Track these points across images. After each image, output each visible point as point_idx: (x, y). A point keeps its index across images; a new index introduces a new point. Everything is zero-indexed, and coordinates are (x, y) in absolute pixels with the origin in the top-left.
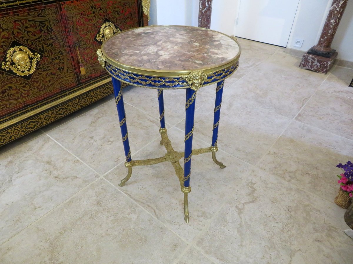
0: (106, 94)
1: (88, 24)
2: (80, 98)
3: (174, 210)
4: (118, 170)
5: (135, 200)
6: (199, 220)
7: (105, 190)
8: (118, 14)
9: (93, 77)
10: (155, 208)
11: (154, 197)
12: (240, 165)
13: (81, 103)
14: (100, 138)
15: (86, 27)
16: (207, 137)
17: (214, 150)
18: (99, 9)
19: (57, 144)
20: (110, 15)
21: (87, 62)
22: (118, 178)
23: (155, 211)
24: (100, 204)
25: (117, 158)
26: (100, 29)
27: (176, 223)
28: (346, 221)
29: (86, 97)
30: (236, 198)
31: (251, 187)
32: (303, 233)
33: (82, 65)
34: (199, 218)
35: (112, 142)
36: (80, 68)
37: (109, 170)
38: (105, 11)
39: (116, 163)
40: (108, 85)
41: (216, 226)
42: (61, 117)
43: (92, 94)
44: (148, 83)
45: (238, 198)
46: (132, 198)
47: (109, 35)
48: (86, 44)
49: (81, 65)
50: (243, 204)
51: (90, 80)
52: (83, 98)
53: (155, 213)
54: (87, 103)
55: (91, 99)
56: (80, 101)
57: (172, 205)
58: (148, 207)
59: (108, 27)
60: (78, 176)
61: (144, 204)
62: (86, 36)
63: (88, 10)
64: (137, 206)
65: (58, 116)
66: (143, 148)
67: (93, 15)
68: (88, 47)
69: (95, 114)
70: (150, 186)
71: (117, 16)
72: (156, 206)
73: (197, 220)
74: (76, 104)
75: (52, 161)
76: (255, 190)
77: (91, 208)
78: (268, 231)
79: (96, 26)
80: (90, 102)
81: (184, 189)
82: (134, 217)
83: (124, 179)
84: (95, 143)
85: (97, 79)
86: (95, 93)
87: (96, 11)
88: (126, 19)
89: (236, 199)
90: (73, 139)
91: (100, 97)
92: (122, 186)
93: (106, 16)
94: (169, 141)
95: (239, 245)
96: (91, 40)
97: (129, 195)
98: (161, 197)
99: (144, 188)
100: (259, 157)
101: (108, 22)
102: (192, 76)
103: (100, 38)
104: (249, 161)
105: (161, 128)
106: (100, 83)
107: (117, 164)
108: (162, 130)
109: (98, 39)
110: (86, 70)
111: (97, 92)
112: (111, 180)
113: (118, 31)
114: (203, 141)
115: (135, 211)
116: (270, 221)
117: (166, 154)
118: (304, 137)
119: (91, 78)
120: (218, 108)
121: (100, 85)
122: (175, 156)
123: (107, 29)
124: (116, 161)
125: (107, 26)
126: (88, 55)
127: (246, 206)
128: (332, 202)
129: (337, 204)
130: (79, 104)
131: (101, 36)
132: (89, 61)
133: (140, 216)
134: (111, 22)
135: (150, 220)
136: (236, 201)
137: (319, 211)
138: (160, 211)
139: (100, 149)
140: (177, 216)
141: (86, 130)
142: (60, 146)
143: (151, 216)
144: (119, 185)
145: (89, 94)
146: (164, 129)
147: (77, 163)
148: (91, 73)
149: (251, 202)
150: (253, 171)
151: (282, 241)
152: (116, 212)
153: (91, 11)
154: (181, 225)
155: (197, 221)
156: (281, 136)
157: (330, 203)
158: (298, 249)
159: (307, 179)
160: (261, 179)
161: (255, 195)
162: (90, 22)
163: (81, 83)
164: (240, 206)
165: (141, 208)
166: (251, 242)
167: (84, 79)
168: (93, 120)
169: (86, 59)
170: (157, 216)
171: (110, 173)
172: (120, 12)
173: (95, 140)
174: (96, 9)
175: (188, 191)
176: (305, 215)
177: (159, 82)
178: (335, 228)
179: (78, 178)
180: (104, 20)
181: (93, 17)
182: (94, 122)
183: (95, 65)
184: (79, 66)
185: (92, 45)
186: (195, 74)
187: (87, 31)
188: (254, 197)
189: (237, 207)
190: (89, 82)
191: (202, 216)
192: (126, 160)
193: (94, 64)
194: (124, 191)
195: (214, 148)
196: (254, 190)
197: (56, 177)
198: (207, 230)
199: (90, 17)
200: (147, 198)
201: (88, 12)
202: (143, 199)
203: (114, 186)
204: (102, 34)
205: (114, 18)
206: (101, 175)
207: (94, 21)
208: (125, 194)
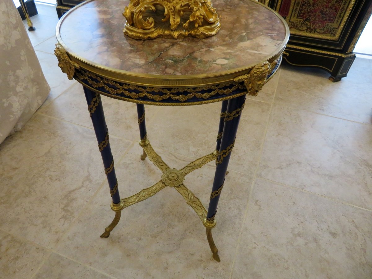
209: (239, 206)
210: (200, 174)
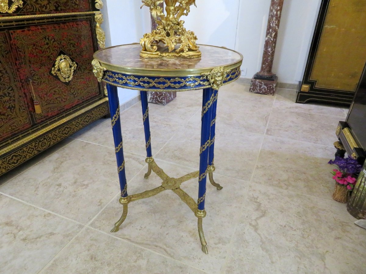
0: (66, 135)
1: (42, 56)
2: (36, 141)
3: (187, 244)
4: (105, 215)
5: (137, 243)
6: (218, 248)
7: (96, 240)
8: (73, 46)
9: (50, 116)
10: (165, 247)
11: (158, 234)
12: (235, 183)
13: (38, 148)
14: (70, 184)
15: (39, 59)
16: (192, 162)
17: (210, 169)
18: (53, 40)
19: (14, 200)
20: (65, 47)
21: (42, 99)
22: (108, 223)
23: (165, 250)
24: (95, 258)
25: (100, 202)
26: (55, 62)
27: (195, 258)
28: (351, 214)
29: (44, 140)
31: (256, 202)
32: (322, 235)
33: (37, 103)
34: (217, 245)
35: (87, 185)
36: (34, 107)
37: (93, 217)
38: (59, 43)
39: (100, 207)
40: (67, 125)
41: (239, 250)
42: (14, 166)
43: (50, 135)
44: (166, 85)
45: (248, 215)
46: (133, 242)
47: (65, 68)
48: (40, 79)
49: (35, 103)
50: (255, 220)
51: (46, 119)
52: (40, 141)
53: (167, 252)
54: (45, 146)
55: (49, 142)
56: (37, 145)
57: (182, 238)
58: (155, 248)
59: (63, 60)
60: (55, 232)
61: (150, 245)
62: (40, 70)
63: (41, 41)
64: (142, 250)
65: (10, 166)
67: (47, 46)
68: (43, 81)
69: (57, 159)
70: (150, 223)
71: (73, 49)
72: (165, 245)
73: (216, 248)
74: (32, 150)
75: (12, 221)
76: (261, 204)
77: (85, 266)
78: (290, 241)
79: (50, 58)
80: (48, 145)
81: (199, 213)
82: (143, 263)
83: (119, 221)
84: (65, 191)
85: (53, 119)
86: (54, 135)
87: (50, 42)
88: (82, 52)
89: (246, 217)
90: (35, 191)
91: (59, 139)
92: (115, 232)
93: (61, 48)
94: (161, 169)
95: (269, 263)
96: (46, 74)
97: (128, 239)
98: (166, 233)
99: (143, 228)
100: (250, 173)
101: (63, 55)
102: (215, 73)
103: (55, 71)
104: (242, 177)
105: (148, 157)
106: (58, 122)
108: (149, 160)
109: (53, 72)
110: (42, 109)
111: (56, 133)
112: (100, 227)
113: (75, 64)
114: (189, 167)
115: (142, 256)
116: (288, 230)
117: (163, 183)
118: (281, 148)
119: (48, 118)
120: (214, 121)
121: (58, 125)
122: (173, 182)
123: (63, 62)
124: (99, 205)
125: (62, 58)
126: (43, 90)
127: (258, 221)
128: (332, 200)
129: (337, 201)
130: (36, 149)
131: (56, 69)
132: (44, 98)
133: (150, 260)
134: (67, 55)
135: (163, 262)
137: (325, 210)
138: (172, 248)
139: (74, 196)
140: (193, 249)
141: (49, 178)
142: (20, 202)
143: (163, 257)
144: (112, 231)
145: (47, 136)
146: (151, 158)
147: (48, 217)
148: (47, 112)
149: (261, 217)
150: (250, 186)
151: (308, 248)
152: (119, 263)
153: (45, 42)
154: (201, 258)
155: (217, 249)
156: (261, 151)
157: (331, 201)
158: (326, 250)
159: (301, 184)
160: (261, 193)
161: (262, 209)
162: (44, 53)
163: (35, 124)
164: (254, 223)
165: (148, 250)
166: (280, 257)
167: (40, 119)
168: (55, 166)
169: (40, 96)
170: (170, 255)
171: (96, 220)
172: (75, 44)
173: (64, 187)
174: (50, 40)
175: (203, 214)
176: (315, 217)
177: (179, 83)
178: (346, 223)
179: (55, 234)
180: (59, 51)
181: (47, 49)
182: (57, 168)
183: (51, 103)
184: (34, 104)
185: (47, 80)
186: (218, 70)
187: (41, 64)
188: (262, 211)
189: (250, 224)
190: (45, 123)
191: (219, 243)
192: (122, 196)
193: (50, 101)
194: (121, 236)
195: (211, 167)
196: (259, 204)
197: (24, 240)
198: (230, 256)
199: (43, 49)
200: (151, 238)
201: (41, 44)
202: (147, 240)
203: (105, 233)
204: (58, 68)
205: (69, 51)
206: (85, 224)
207: (48, 53)
208: (123, 240)
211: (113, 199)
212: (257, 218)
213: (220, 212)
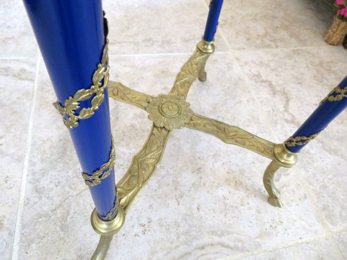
3: (242, 207)
4: (34, 246)
10: (216, 239)
11: (185, 219)
23: (223, 245)
27: (274, 225)
30: (271, 110)
31: (262, 82)
45: (273, 108)
50: (286, 110)
53: (228, 247)
57: (227, 202)
58: (203, 252)
61: (190, 253)
66: (29, 141)
70: (151, 206)
72: (213, 233)
73: (283, 187)
76: (270, 82)
89: (272, 112)
98: (195, 207)
99: (146, 223)
107: (11, 234)
114: (125, 55)
127: (290, 111)
136: (275, 113)
137: (332, 61)
138: (229, 233)
140: (258, 212)
149: (287, 102)
150: (237, 59)
154: (282, 220)
155: (285, 188)
160: (256, 64)
161: (278, 89)
170: (236, 248)
188: (280, 92)
196: (270, 84)
198: (309, 188)
200: (179, 237)
202: (177, 247)
209: (40, 198)
210: (149, 230)
211: (23, 194)
212: (285, 107)
213: (235, 119)
